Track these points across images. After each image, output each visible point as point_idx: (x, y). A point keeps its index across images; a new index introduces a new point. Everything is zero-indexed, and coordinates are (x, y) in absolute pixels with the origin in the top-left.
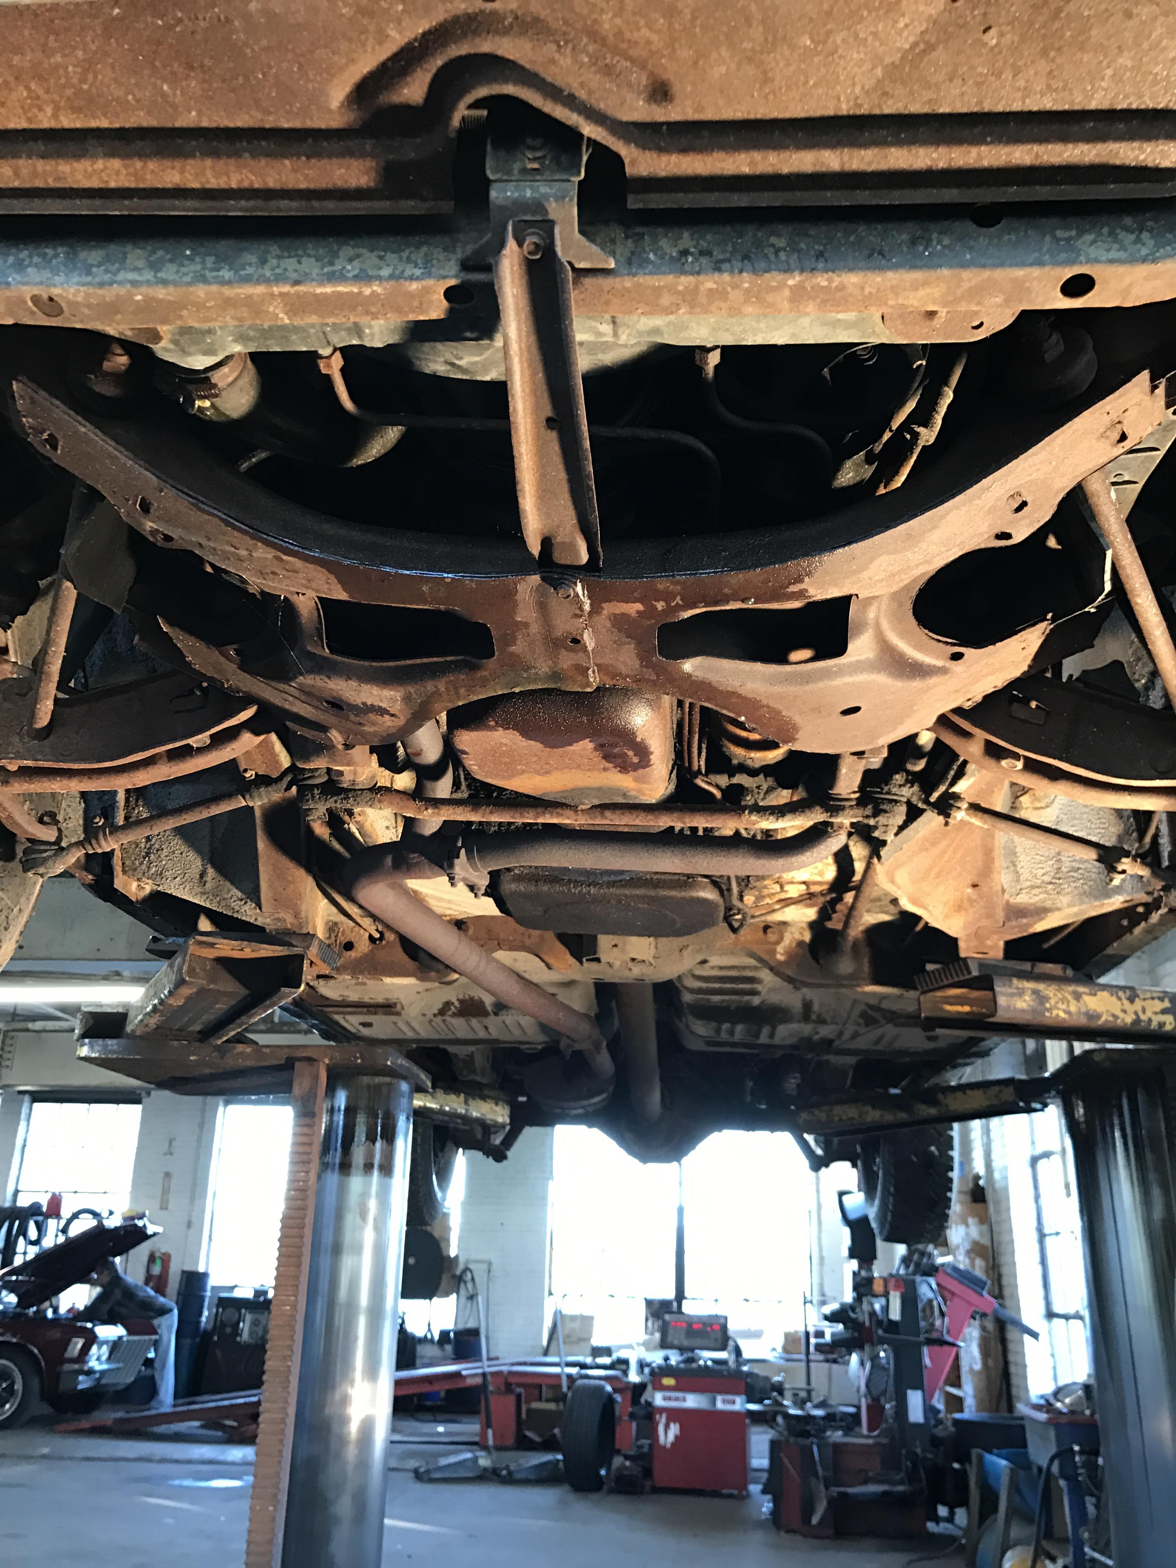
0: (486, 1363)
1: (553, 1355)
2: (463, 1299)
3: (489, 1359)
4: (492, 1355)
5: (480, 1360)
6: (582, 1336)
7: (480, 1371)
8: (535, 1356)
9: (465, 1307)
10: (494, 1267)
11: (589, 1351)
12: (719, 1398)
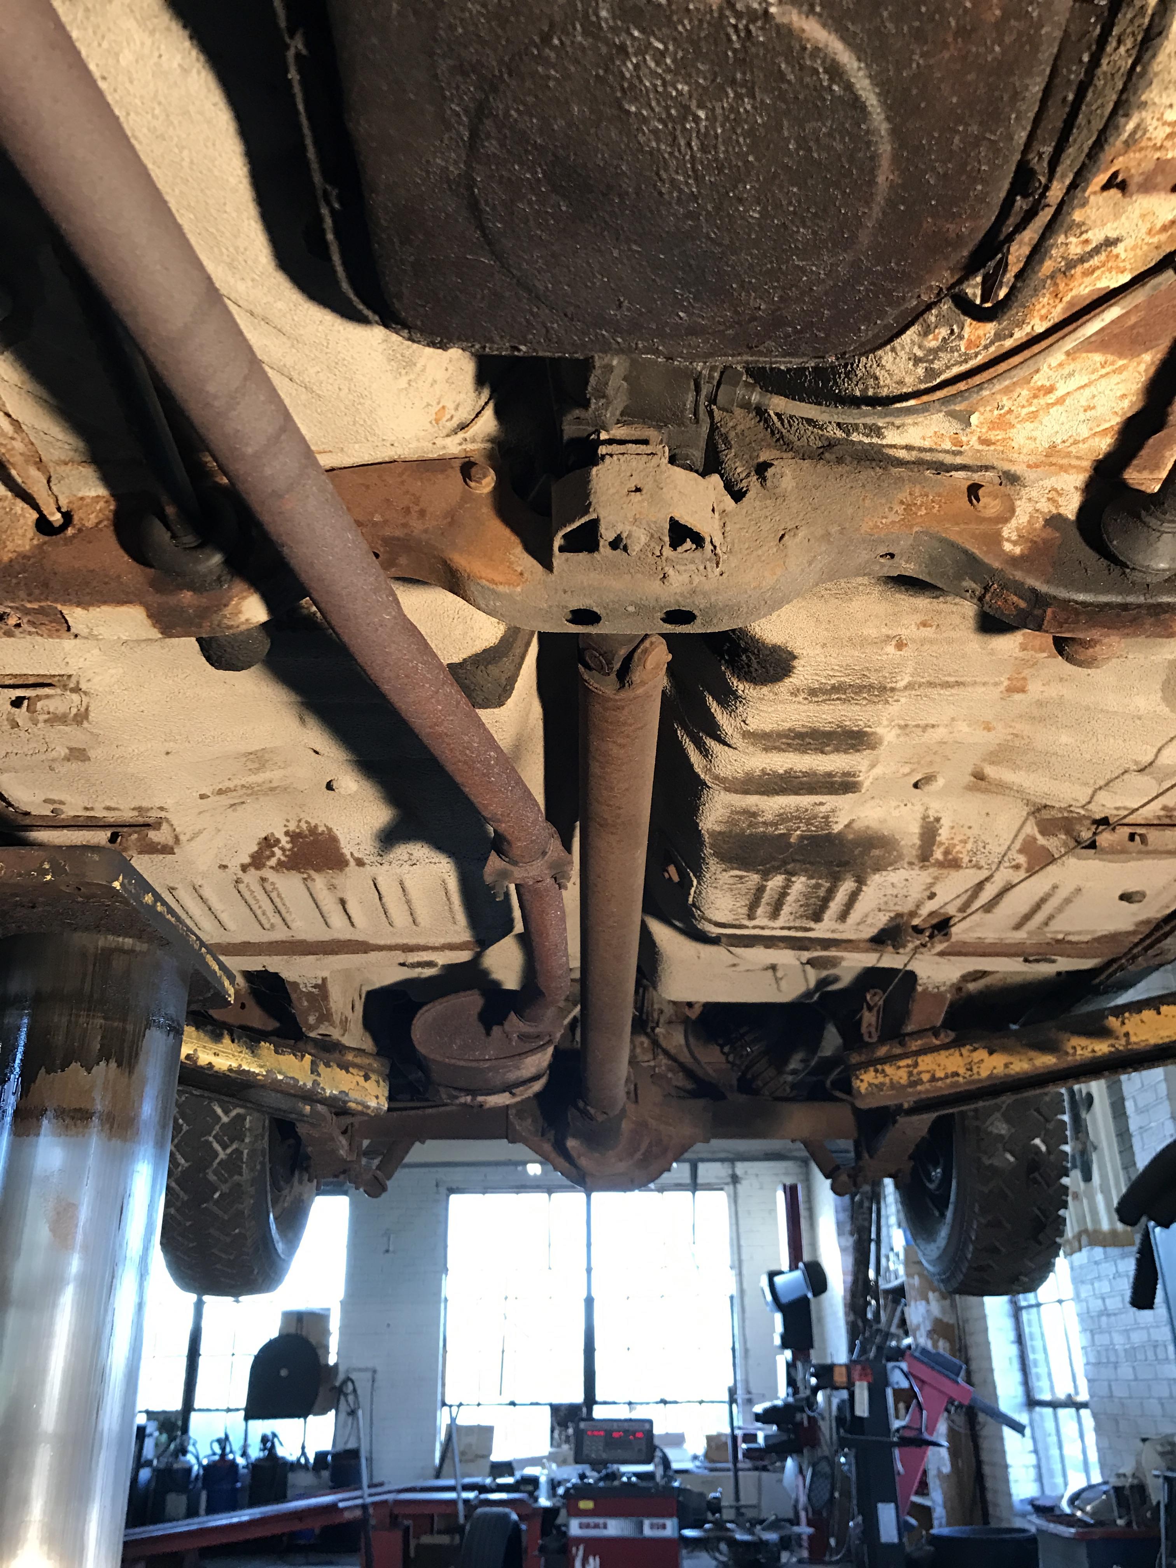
0: (367, 1491)
1: (449, 1477)
2: (343, 1415)
3: (370, 1486)
4: (376, 1481)
5: (360, 1488)
6: (480, 1453)
7: (359, 1502)
8: (426, 1479)
9: (345, 1425)
10: (378, 1376)
11: (487, 1469)
12: (647, 1523)
